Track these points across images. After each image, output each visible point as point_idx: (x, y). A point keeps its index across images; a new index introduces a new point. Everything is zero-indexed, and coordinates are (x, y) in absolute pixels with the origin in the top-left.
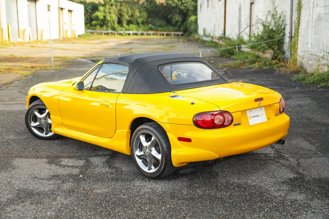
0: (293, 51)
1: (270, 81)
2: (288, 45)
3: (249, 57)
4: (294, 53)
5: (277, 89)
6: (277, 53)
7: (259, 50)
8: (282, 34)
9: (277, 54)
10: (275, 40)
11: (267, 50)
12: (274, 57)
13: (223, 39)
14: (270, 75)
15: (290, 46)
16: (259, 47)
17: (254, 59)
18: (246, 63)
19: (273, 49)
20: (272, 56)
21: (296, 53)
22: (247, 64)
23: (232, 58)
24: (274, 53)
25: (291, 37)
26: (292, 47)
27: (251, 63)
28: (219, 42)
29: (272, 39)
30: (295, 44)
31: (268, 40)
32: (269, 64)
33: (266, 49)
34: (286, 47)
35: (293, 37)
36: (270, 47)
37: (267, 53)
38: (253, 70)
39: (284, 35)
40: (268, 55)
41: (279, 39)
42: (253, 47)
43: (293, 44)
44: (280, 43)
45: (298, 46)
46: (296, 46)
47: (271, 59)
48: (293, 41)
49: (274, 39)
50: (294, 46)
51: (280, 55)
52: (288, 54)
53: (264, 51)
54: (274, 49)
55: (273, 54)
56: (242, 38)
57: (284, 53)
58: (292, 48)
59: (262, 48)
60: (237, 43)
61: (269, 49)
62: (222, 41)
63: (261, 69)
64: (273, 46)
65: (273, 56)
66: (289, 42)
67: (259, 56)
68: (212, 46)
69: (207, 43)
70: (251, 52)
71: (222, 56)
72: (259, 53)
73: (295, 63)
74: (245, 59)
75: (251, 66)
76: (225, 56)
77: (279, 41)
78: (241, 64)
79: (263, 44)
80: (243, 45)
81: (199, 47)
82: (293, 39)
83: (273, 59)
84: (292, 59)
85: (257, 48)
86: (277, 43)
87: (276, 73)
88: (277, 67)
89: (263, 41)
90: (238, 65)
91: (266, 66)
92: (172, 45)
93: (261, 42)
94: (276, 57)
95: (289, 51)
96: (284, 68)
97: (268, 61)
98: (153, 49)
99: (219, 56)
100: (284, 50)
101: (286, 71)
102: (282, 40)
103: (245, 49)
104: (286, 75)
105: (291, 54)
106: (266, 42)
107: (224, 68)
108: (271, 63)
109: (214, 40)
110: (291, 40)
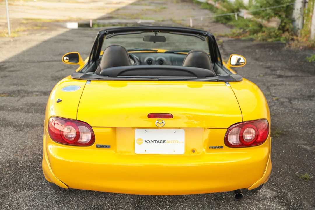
0: (307, 20)
1: (278, 61)
2: (299, 12)
3: (251, 25)
4: (307, 23)
5: (291, 76)
6: (285, 21)
7: (263, 18)
9: (285, 23)
10: (282, 6)
11: (273, 19)
12: (281, 27)
13: (220, 1)
14: (277, 52)
15: (302, 13)
16: (263, 14)
17: (256, 28)
18: (246, 32)
19: (280, 16)
20: (278, 26)
21: (310, 23)
22: (247, 34)
23: (229, 25)
24: (282, 22)
25: (304, 3)
26: (304, 16)
27: (252, 33)
28: (215, 4)
29: (279, 5)
30: (309, 11)
31: (274, 6)
32: (275, 35)
33: (272, 17)
34: (296, 14)
35: (307, 2)
36: (276, 14)
37: (272, 21)
38: (255, 43)
40: (274, 24)
41: (288, 4)
42: (255, 14)
43: (306, 12)
44: (289, 10)
45: (313, 13)
46: (311, 14)
47: (277, 28)
48: (307, 8)
49: (282, 4)
50: (308, 14)
51: (289, 25)
52: (298, 23)
53: (269, 18)
54: (282, 16)
55: (280, 23)
57: (293, 21)
58: (306, 16)
60: (236, 7)
61: (275, 17)
62: (218, 3)
63: (265, 42)
64: (280, 13)
65: (281, 25)
66: (301, 8)
67: (262, 24)
68: (206, 9)
69: (202, 5)
70: (252, 19)
71: (217, 21)
72: (262, 21)
73: (308, 36)
74: (245, 28)
75: (252, 37)
76: (220, 22)
77: (288, 6)
78: (240, 34)
79: (269, 10)
80: (243, 9)
81: (193, 9)
82: (307, 4)
83: (279, 29)
84: (304, 30)
85: (261, 15)
86: (285, 9)
87: (285, 48)
88: (284, 40)
89: (268, 7)
90: (237, 36)
91: (271, 38)
92: (164, 6)
93: (265, 7)
94: (283, 27)
95: (301, 19)
96: (296, 42)
97: (274, 32)
98: (143, 10)
99: (214, 22)
100: (294, 18)
101: (298, 46)
102: (291, 6)
103: (245, 14)
104: (298, 51)
105: (303, 24)
106: (272, 8)
107: (219, 38)
108: (277, 34)
109: (210, 2)
110: (304, 6)
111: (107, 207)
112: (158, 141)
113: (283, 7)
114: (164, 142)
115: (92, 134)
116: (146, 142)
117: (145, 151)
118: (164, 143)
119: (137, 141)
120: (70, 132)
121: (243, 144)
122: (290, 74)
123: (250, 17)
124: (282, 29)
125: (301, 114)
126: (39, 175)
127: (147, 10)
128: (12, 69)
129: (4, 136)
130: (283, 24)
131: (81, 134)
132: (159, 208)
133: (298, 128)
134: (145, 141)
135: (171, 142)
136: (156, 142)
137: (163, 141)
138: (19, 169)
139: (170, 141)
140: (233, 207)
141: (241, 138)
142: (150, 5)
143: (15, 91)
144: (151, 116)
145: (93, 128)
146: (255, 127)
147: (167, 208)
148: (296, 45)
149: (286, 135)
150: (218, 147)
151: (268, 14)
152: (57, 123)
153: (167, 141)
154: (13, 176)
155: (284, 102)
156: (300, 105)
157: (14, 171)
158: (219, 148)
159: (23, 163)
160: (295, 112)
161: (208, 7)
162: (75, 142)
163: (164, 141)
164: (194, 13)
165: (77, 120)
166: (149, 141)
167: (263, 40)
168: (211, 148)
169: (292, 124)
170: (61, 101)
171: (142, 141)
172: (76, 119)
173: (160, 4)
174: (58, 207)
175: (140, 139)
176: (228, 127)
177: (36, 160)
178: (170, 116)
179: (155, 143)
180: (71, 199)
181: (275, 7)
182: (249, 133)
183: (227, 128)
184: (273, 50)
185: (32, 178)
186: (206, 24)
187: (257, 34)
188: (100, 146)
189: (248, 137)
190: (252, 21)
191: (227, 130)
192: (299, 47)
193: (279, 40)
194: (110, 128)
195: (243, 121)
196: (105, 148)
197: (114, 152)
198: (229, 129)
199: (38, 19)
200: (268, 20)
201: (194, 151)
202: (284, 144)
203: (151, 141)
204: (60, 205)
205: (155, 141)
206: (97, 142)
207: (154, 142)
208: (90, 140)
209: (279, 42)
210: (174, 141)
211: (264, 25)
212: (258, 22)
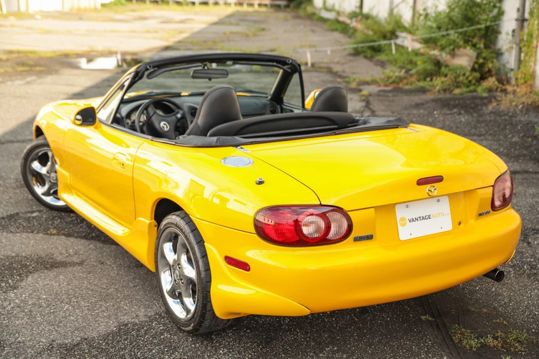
0: (526, 54)
2: (510, 37)
3: (419, 63)
4: (527, 58)
6: (484, 55)
7: (443, 48)
8: (496, 11)
9: (485, 58)
10: (479, 26)
11: (461, 49)
12: (476, 66)
13: (360, 18)
15: (518, 42)
16: (443, 42)
17: (430, 67)
18: (411, 75)
19: (474, 46)
20: (472, 64)
21: (532, 59)
22: (413, 79)
23: (378, 61)
24: (478, 57)
25: (522, 21)
26: (522, 45)
27: (422, 77)
28: (351, 23)
29: (472, 25)
30: (531, 37)
31: (462, 27)
32: (466, 82)
33: (459, 47)
34: (504, 40)
35: (527, 20)
36: (467, 42)
37: (460, 56)
38: (429, 96)
39: (501, 13)
40: (464, 60)
41: (488, 24)
42: (427, 41)
43: (525, 38)
44: (491, 34)
46: (534, 42)
47: (469, 68)
48: (526, 30)
49: (478, 23)
50: (529, 41)
51: (492, 62)
52: (510, 59)
53: (453, 50)
54: (478, 46)
55: (474, 59)
56: (401, 17)
57: (499, 54)
58: (524, 46)
59: (450, 45)
60: (389, 28)
61: (465, 48)
62: (356, 21)
63: (448, 95)
64: (475, 40)
65: (476, 63)
66: (514, 31)
67: (442, 61)
68: (336, 30)
69: (328, 23)
70: (422, 51)
71: (356, 53)
72: (441, 55)
73: (529, 82)
74: (409, 67)
75: (421, 84)
76: (362, 55)
77: (487, 28)
78: (401, 79)
79: (453, 35)
80: (402, 32)
81: (313, 31)
82: (526, 24)
83: (473, 70)
84: (522, 72)
85: (439, 44)
86: (483, 32)
87: (490, 107)
88: (484, 91)
89: (452, 28)
90: (393, 82)
91: (457, 87)
92: (263, 26)
93: (447, 30)
94: (481, 66)
95: (514, 53)
96: (510, 96)
97: (464, 75)
98: (225, 34)
99: (350, 55)
100: (499, 50)
101: (514, 104)
102: (495, 27)
103: (409, 42)
104: (514, 115)
105: (520, 62)
106: (460, 30)
107: (361, 87)
108: (470, 78)
109: (341, 19)
110: (522, 27)
112: (423, 217)
113: (479, 30)
123: (418, 46)
124: (481, 72)
127: (231, 33)
130: (481, 61)
134: (409, 219)
142: (237, 25)
148: (511, 102)
151: (453, 43)
161: (339, 27)
164: (315, 38)
166: (413, 219)
167: (445, 90)
173: (255, 22)
179: (420, 220)
181: (465, 29)
184: (467, 112)
186: (336, 60)
187: (431, 80)
190: (422, 54)
192: (517, 106)
193: (475, 91)
200: (453, 54)
205: (420, 217)
209: (475, 94)
211: (445, 61)
212: (433, 57)
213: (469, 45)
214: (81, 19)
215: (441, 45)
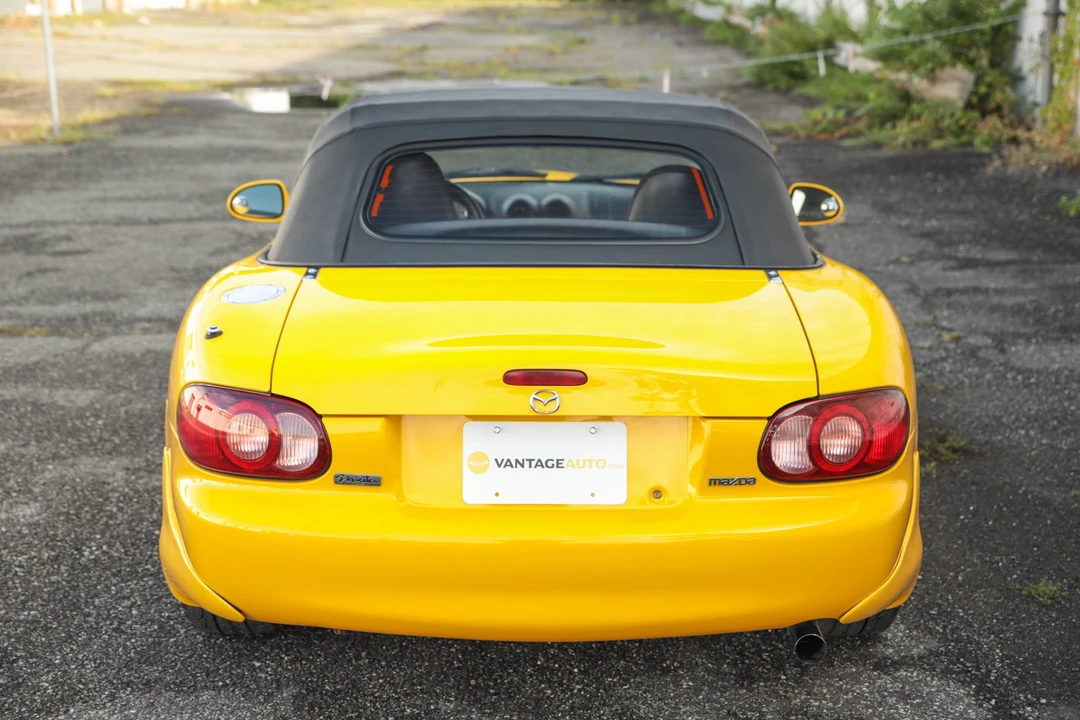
0: (1062, 75)
1: (965, 213)
2: (1036, 46)
3: (872, 95)
4: (1064, 83)
5: (1007, 263)
6: (988, 79)
7: (914, 67)
9: (990, 86)
10: (979, 26)
11: (948, 70)
12: (975, 100)
13: (770, 16)
14: (962, 182)
15: (1047, 53)
16: (914, 56)
17: (891, 103)
18: (858, 119)
19: (971, 63)
20: (966, 96)
21: (1073, 84)
22: (861, 125)
23: (799, 96)
24: (978, 82)
25: (1054, 15)
26: (1054, 59)
27: (877, 121)
28: (754, 26)
29: (967, 23)
30: (1070, 42)
31: (949, 26)
32: (954, 128)
33: (943, 65)
34: (1028, 54)
35: (1063, 14)
36: (958, 55)
37: (943, 81)
38: (886, 152)
39: (1022, 3)
40: (952, 88)
41: (997, 22)
42: (886, 56)
43: (1061, 45)
44: (1003, 38)
46: (1077, 54)
47: (960, 104)
48: (1062, 32)
49: (978, 20)
50: (1068, 52)
51: (1003, 92)
52: (1035, 86)
53: (933, 70)
54: (978, 64)
55: (970, 86)
56: (844, 13)
57: (1016, 79)
58: (1059, 60)
59: (927, 61)
60: (822, 34)
61: (953, 65)
62: (763, 23)
63: (920, 150)
64: (972, 53)
65: (974, 93)
66: (1042, 35)
67: (913, 92)
68: (723, 42)
69: (709, 29)
70: (878, 75)
71: (760, 83)
72: (910, 80)
73: (1067, 127)
74: (853, 105)
75: (876, 134)
76: (770, 87)
77: (997, 30)
78: (836, 124)
79: (932, 45)
80: (846, 40)
81: (680, 44)
82: (1062, 21)
83: (969, 106)
84: (1054, 109)
85: (907, 60)
86: (987, 38)
87: (990, 170)
88: (986, 143)
89: (931, 31)
90: (825, 130)
91: (940, 137)
93: (921, 33)
94: (984, 99)
95: (1043, 72)
96: (1025, 149)
97: (952, 116)
98: (507, 49)
99: (749, 86)
100: (1019, 70)
101: (1033, 162)
102: (1010, 28)
103: (853, 57)
104: (1033, 181)
105: (1051, 88)
108: (963, 122)
109: (736, 19)
110: (1054, 26)
111: (374, 687)
112: (539, 460)
113: (982, 33)
114: (558, 463)
115: (323, 440)
116: (499, 466)
117: (497, 494)
118: (558, 467)
119: (471, 462)
120: (249, 435)
121: (821, 470)
122: (1001, 255)
123: (871, 66)
124: (979, 104)
125: (1034, 387)
126: (151, 588)
127: (521, 48)
128: (64, 246)
129: (35, 463)
130: (983, 90)
131: (287, 441)
132: (549, 692)
133: (1023, 432)
134: (496, 460)
135: (581, 464)
136: (534, 463)
137: (555, 463)
138: (86, 569)
139: (578, 461)
140: (794, 688)
141: (814, 450)
142: (531, 32)
143: (74, 319)
144: (515, 378)
145: (324, 420)
146: (861, 416)
147: (575, 691)
148: (1027, 160)
149: (980, 454)
150: (739, 482)
151: (932, 57)
152: (206, 407)
153: (570, 460)
154: (65, 591)
155: (979, 348)
156: (1032, 356)
157: (69, 575)
158: (740, 484)
159: (97, 550)
160: (1014, 379)
161: (729, 35)
162: (267, 467)
163: (558, 460)
164: (681, 56)
165: (273, 395)
166: (509, 460)
167: (915, 143)
168: (713, 482)
169: (1004, 420)
170: (219, 333)
171: (486, 462)
172: (267, 390)
173: (564, 28)
174: (214, 690)
175: (480, 456)
176: (771, 414)
177: (140, 539)
178: (577, 379)
179: (530, 467)
180: (257, 664)
181: (953, 31)
182: (839, 432)
183: (769, 419)
184: (948, 177)
185: (128, 598)
187: (894, 126)
188: (348, 479)
189: (836, 447)
190: (879, 81)
191: (766, 422)
192: (1037, 166)
193: (970, 144)
194: (382, 420)
195: (822, 393)
196: (366, 485)
197: (395, 498)
198: (774, 420)
199: (154, 83)
200: (932, 77)
201: (657, 493)
202: (974, 483)
203: (517, 461)
204: (220, 684)
205: (530, 461)
206: (335, 468)
207: (527, 464)
208: (316, 460)
209: (968, 149)
210: (591, 461)
211: (918, 92)
212: (898, 85)
213: (960, 60)
214: (226, 23)
215: (911, 63)
